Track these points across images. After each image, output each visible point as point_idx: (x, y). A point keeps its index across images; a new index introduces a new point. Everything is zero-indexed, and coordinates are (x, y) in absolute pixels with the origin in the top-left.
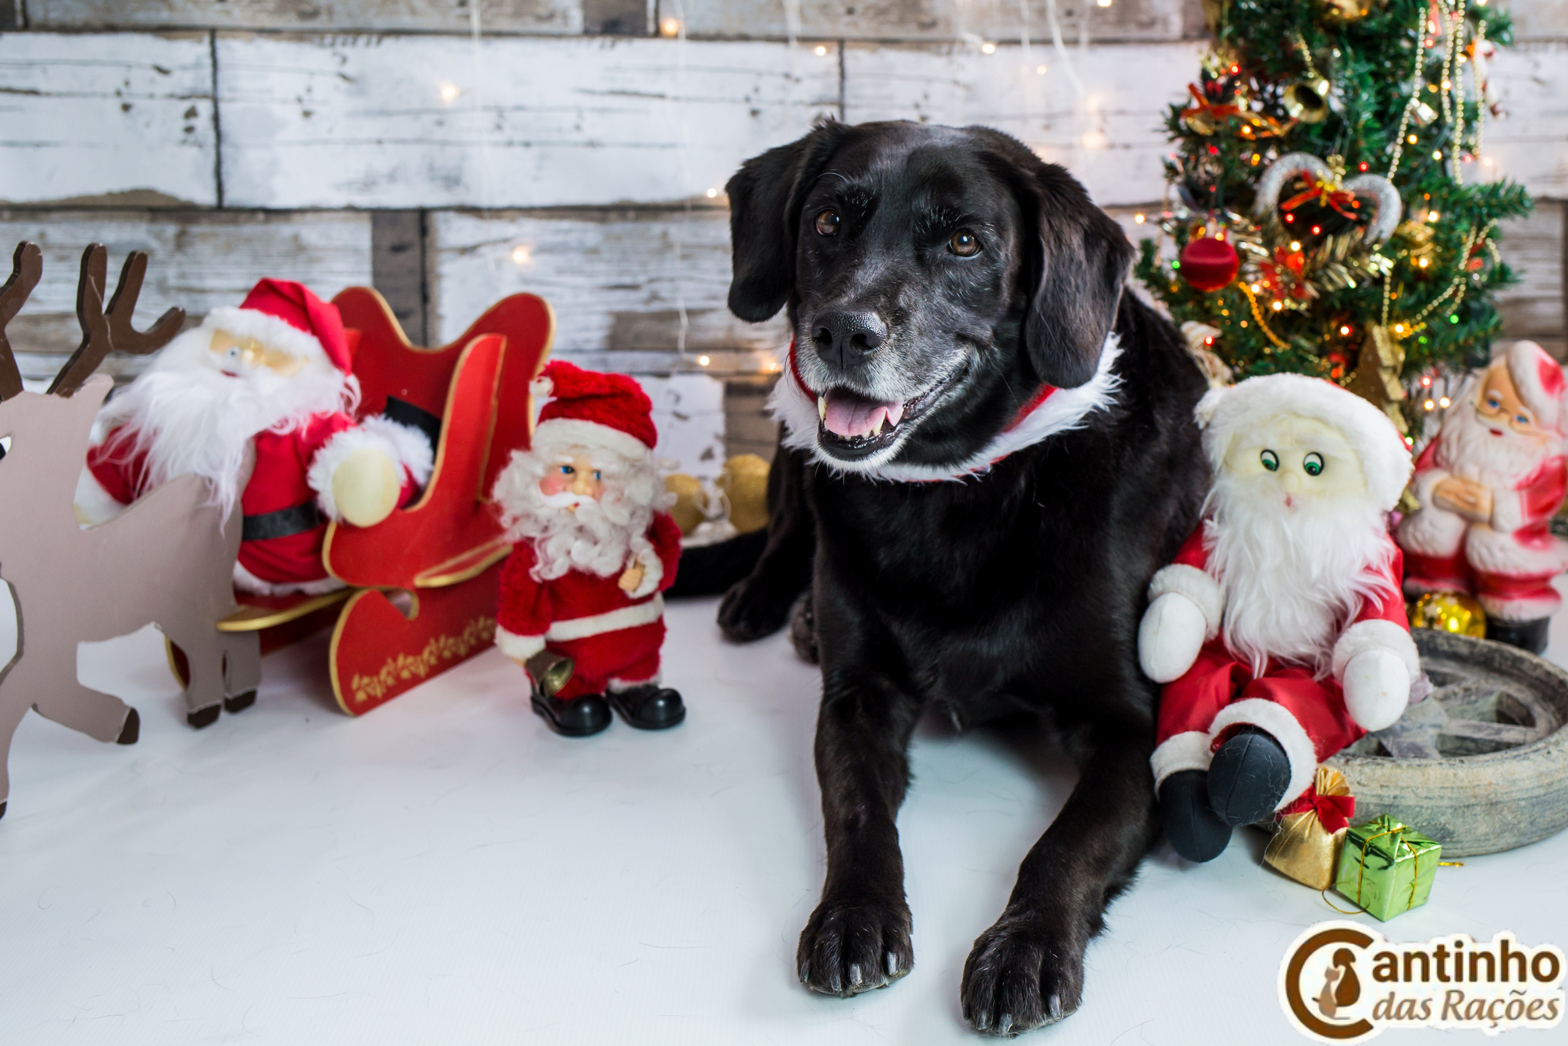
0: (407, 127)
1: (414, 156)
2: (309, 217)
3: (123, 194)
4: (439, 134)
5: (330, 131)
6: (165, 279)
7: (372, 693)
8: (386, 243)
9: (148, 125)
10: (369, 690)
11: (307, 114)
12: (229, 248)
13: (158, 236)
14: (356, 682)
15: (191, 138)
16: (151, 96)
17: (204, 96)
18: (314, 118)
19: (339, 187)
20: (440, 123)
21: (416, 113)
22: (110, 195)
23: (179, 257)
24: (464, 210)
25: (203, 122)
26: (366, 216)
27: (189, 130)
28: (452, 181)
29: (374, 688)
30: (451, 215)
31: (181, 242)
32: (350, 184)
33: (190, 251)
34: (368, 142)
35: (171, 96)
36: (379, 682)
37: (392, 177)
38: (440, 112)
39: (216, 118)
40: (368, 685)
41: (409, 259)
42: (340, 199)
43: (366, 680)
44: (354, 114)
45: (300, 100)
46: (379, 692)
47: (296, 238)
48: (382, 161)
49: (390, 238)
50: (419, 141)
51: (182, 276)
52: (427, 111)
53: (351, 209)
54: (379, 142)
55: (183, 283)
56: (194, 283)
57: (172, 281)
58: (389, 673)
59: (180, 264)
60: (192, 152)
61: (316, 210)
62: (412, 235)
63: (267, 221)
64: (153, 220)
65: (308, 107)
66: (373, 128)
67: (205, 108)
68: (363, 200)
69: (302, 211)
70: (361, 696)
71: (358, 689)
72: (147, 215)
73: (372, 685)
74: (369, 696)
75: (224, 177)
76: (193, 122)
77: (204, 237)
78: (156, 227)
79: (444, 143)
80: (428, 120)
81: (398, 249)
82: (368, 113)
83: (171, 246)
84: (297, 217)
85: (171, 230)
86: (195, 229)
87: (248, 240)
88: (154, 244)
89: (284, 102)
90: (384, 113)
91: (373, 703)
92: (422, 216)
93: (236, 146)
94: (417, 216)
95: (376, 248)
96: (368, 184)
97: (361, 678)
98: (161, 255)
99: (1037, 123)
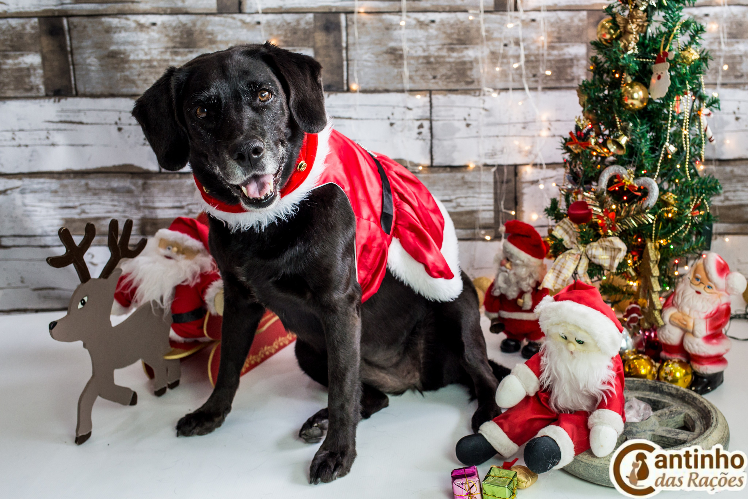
3: (119, 166)
6: (139, 203)
9: (129, 137)
12: (165, 190)
13: (135, 185)
16: (131, 124)
22: (114, 167)
23: (144, 194)
31: (145, 187)
33: (149, 191)
51: (146, 201)
55: (146, 204)
56: (151, 204)
57: (142, 204)
59: (144, 197)
60: (147, 148)
63: (180, 178)
64: (132, 178)
72: (130, 176)
77: (154, 185)
78: (134, 181)
83: (140, 189)
85: (140, 182)
86: (150, 182)
87: (173, 186)
88: (133, 188)
98: (136, 193)
99: (519, 126)
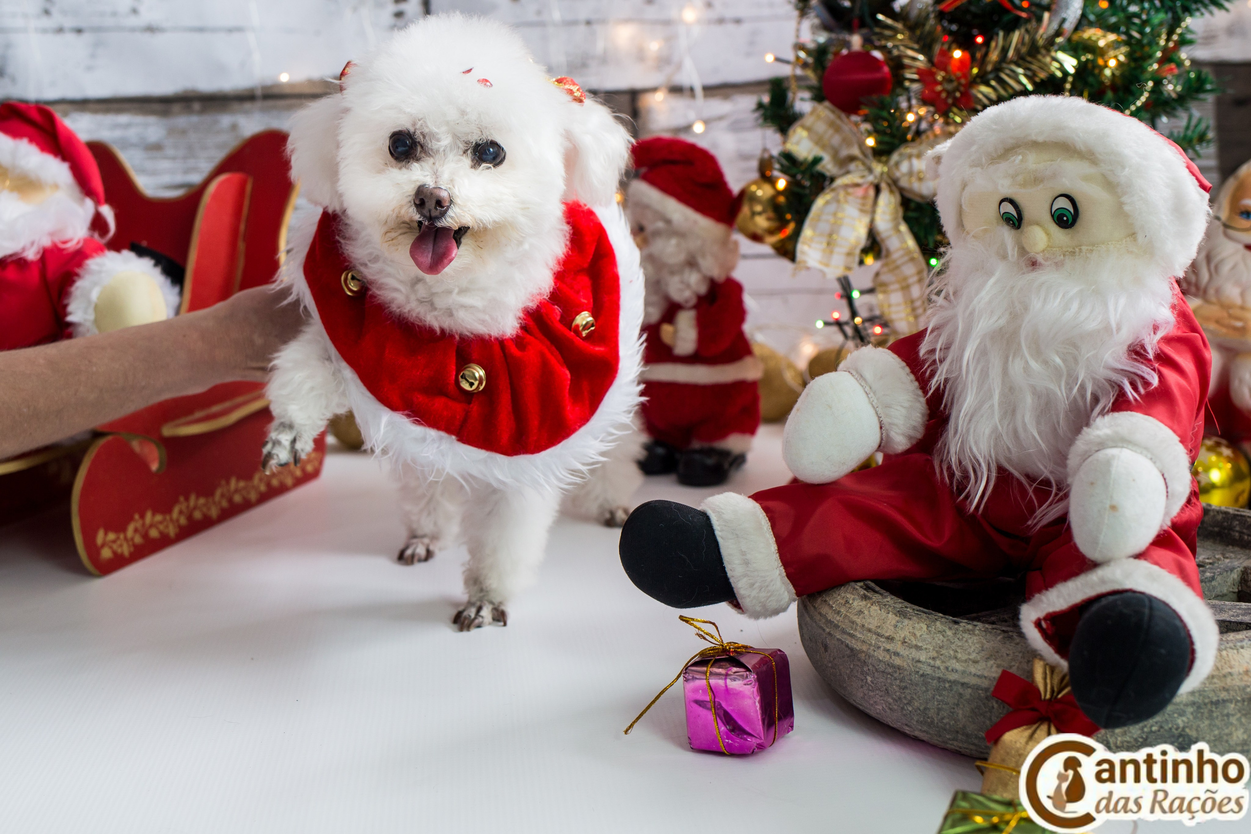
7: (119, 551)
10: (115, 546)
14: (100, 537)
29: (121, 546)
36: (126, 538)
40: (114, 541)
43: (111, 536)
46: (126, 550)
58: (136, 530)
70: (106, 553)
71: (103, 545)
73: (119, 542)
74: (115, 553)
91: (118, 563)
97: (106, 534)
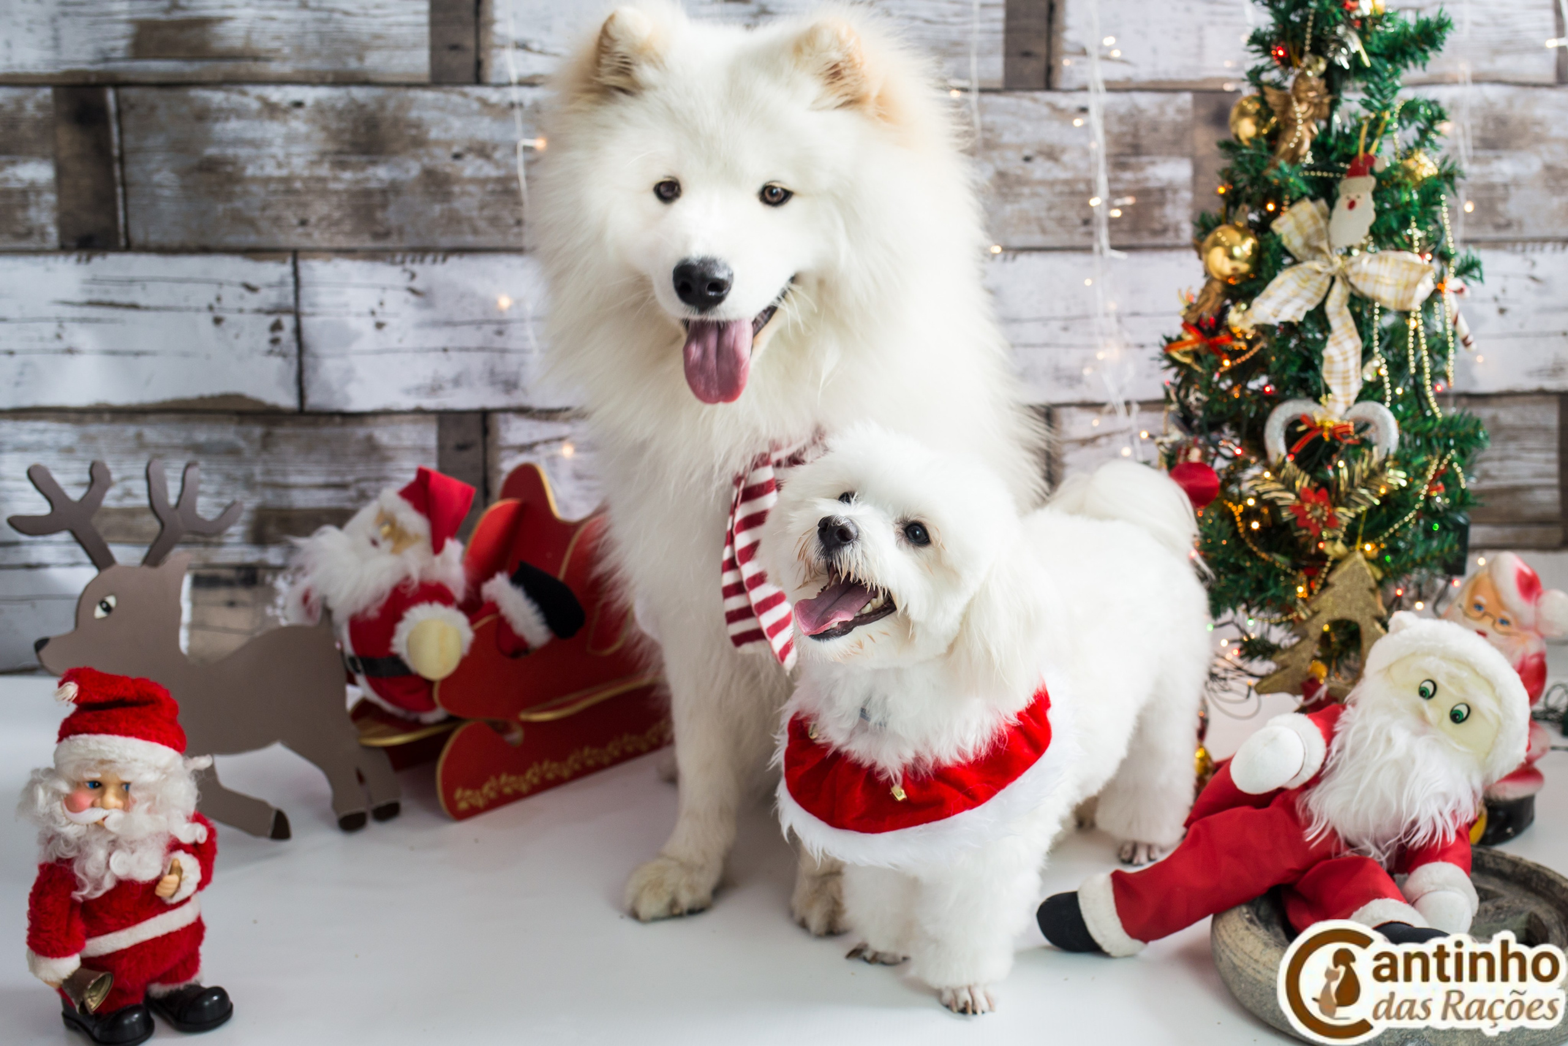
0: (471, 337)
1: (477, 362)
2: (381, 420)
3: (213, 399)
4: (499, 342)
5: (400, 341)
6: (252, 475)
8: (451, 443)
9: (237, 336)
11: (379, 326)
12: (310, 449)
13: (246, 437)
15: (277, 349)
16: (241, 311)
17: (287, 311)
18: (386, 329)
19: (408, 392)
20: (500, 333)
21: (478, 324)
22: (202, 399)
23: (265, 456)
24: (523, 411)
25: (286, 334)
26: (433, 417)
27: (275, 341)
28: (511, 385)
30: (511, 416)
31: (266, 443)
32: (418, 389)
33: (275, 450)
34: (435, 350)
35: (259, 311)
37: (457, 382)
38: (500, 322)
39: (298, 331)
41: (472, 456)
42: (408, 403)
44: (421, 325)
45: (373, 313)
47: (370, 439)
48: (448, 368)
49: (454, 438)
50: (481, 349)
51: (268, 472)
52: (489, 322)
53: (419, 411)
54: (445, 350)
55: (267, 479)
56: (279, 479)
57: (259, 478)
59: (265, 462)
60: (276, 362)
61: (386, 413)
62: (475, 435)
63: (343, 424)
64: (240, 423)
65: (381, 319)
66: (440, 337)
67: (288, 321)
68: (430, 403)
69: (375, 414)
72: (236, 418)
75: (305, 384)
76: (279, 334)
77: (287, 438)
78: (244, 429)
79: (503, 351)
80: (489, 329)
81: (462, 447)
82: (435, 324)
83: (257, 446)
84: (370, 420)
85: (257, 431)
86: (279, 431)
87: (327, 442)
88: (242, 444)
89: (359, 315)
90: (449, 323)
92: (484, 418)
93: (315, 356)
94: (479, 417)
95: (441, 447)
96: (435, 389)
98: (248, 453)
99: (1055, 325)
